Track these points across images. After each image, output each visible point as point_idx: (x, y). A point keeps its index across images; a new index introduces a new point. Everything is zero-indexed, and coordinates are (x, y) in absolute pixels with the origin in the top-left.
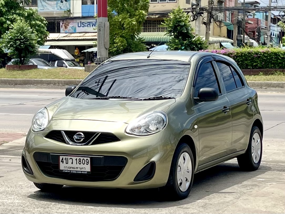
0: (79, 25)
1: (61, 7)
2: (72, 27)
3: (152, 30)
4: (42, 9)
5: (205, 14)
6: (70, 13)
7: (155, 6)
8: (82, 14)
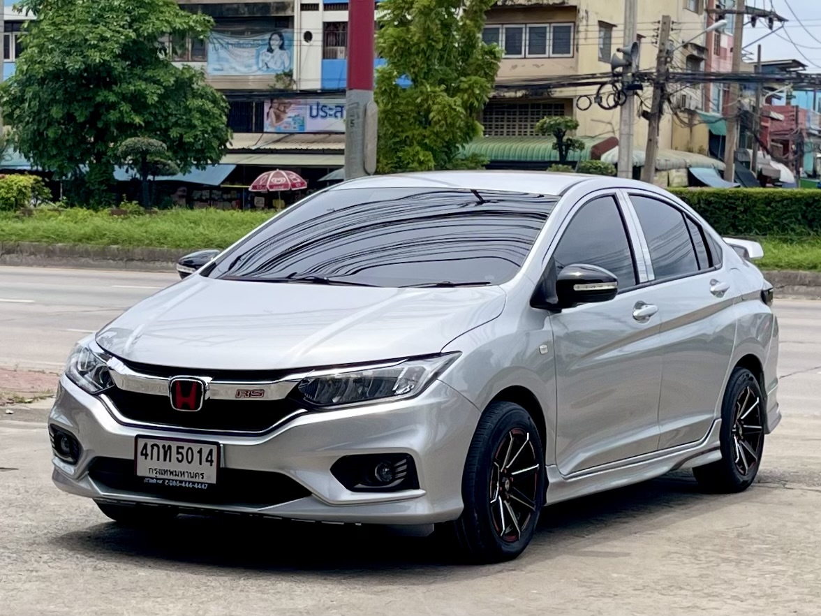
0: (314, 113)
1: (266, 64)
2: (295, 116)
3: (505, 130)
4: (218, 67)
5: (648, 91)
6: (291, 80)
7: (515, 67)
8: (322, 84)
